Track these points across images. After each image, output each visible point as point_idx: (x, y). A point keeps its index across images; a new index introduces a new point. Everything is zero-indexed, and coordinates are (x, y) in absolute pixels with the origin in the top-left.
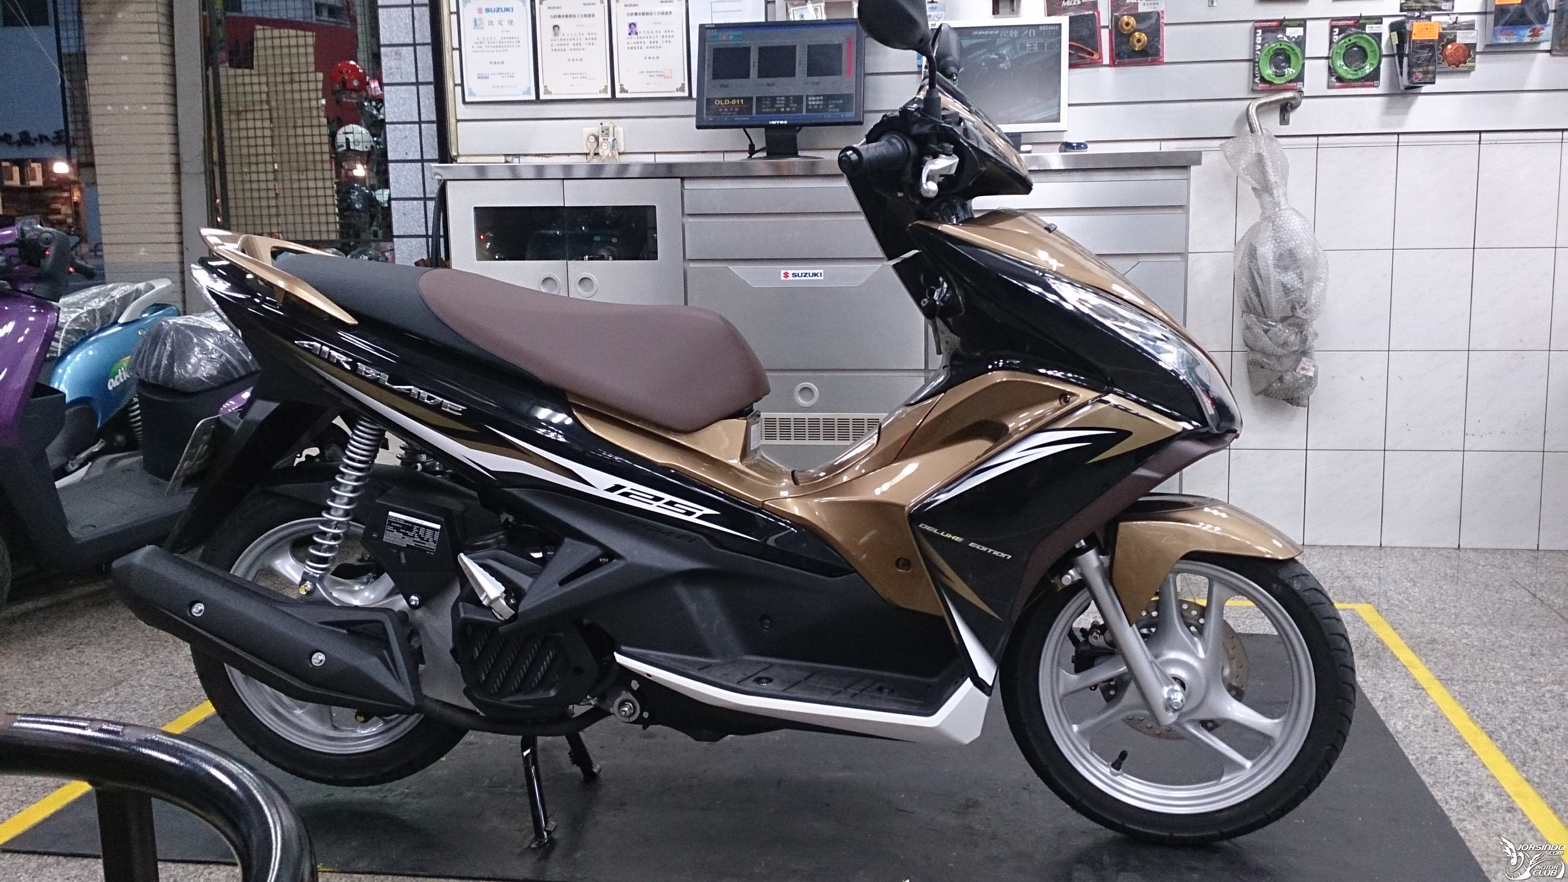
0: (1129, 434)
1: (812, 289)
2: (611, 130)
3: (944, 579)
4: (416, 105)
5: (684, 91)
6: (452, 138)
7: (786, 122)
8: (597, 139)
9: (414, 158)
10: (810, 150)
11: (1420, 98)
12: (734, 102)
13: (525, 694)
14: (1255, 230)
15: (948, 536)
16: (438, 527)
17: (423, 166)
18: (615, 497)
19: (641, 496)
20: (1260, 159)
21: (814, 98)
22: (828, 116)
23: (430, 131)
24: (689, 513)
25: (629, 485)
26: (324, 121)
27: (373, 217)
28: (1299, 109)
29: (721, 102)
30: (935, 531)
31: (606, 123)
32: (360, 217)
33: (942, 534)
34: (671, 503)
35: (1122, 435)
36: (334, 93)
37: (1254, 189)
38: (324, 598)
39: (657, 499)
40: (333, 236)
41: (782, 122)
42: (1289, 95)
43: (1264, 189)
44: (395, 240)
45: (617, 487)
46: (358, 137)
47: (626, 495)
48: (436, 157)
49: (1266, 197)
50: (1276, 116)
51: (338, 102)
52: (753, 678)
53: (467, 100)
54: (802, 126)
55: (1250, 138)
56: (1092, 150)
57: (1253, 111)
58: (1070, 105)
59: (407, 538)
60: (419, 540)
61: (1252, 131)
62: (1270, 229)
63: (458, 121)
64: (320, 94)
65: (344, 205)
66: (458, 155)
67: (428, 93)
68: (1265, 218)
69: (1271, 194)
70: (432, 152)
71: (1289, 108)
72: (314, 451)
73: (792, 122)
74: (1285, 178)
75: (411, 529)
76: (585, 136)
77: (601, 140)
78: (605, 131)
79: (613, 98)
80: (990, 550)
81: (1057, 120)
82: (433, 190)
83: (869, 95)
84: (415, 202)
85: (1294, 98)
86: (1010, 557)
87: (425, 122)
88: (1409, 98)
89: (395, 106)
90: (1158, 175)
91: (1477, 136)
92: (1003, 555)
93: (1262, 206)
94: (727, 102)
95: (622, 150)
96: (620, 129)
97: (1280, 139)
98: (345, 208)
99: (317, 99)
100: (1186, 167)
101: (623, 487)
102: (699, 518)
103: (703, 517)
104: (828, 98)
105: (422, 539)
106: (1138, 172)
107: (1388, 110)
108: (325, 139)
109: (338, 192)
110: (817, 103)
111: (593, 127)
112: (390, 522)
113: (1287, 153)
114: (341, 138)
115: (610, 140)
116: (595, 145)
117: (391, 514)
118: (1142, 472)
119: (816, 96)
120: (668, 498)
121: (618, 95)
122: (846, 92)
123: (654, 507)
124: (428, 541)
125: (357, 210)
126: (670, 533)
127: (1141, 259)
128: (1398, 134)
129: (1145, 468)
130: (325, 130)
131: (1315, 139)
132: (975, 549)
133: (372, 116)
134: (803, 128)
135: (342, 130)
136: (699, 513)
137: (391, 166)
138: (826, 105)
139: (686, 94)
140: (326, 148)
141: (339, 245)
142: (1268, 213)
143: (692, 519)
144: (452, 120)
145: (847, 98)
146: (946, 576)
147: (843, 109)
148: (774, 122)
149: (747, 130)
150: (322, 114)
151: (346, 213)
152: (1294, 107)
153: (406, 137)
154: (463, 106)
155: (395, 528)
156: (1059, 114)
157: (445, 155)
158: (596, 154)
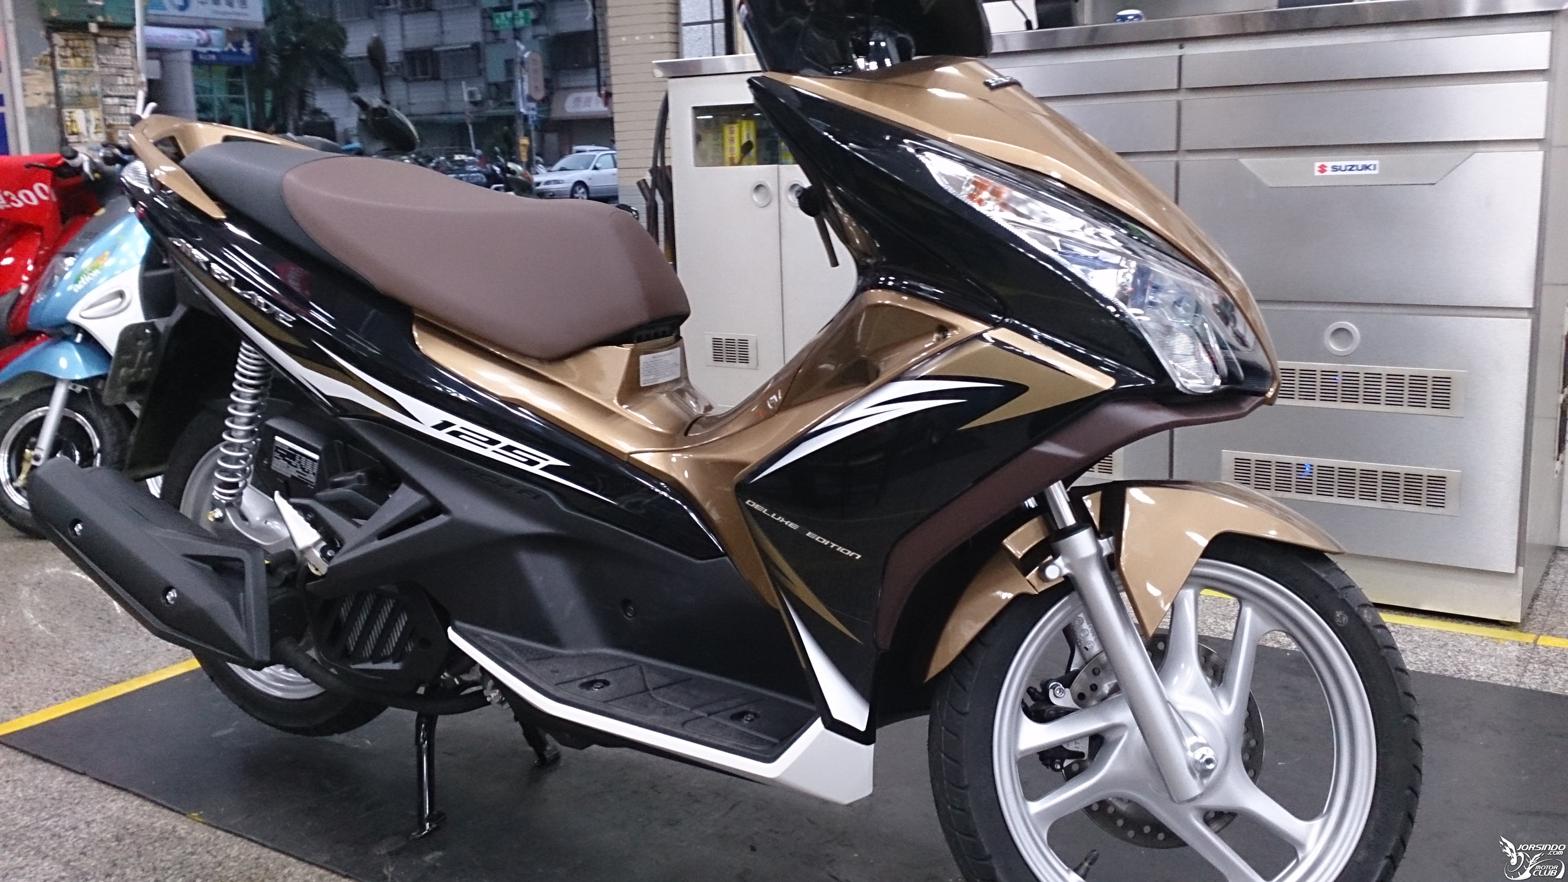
0: (1024, 389)
3: (782, 578)
13: (374, 663)
15: (781, 519)
16: (316, 457)
18: (443, 436)
19: (474, 438)
24: (532, 463)
25: (459, 423)
30: (765, 511)
33: (773, 516)
34: (509, 449)
35: (1014, 390)
38: (234, 527)
39: (493, 442)
45: (445, 425)
47: (455, 434)
52: (580, 682)
59: (292, 468)
60: (300, 470)
75: (293, 457)
80: (833, 545)
86: (859, 557)
92: (850, 553)
101: (451, 425)
102: (545, 469)
103: (548, 469)
105: (303, 469)
112: (278, 448)
117: (277, 438)
118: (1050, 448)
120: (505, 441)
123: (488, 452)
124: (308, 472)
126: (510, 485)
129: (1057, 442)
132: (813, 540)
136: (543, 464)
143: (535, 470)
146: (784, 575)
155: (282, 455)
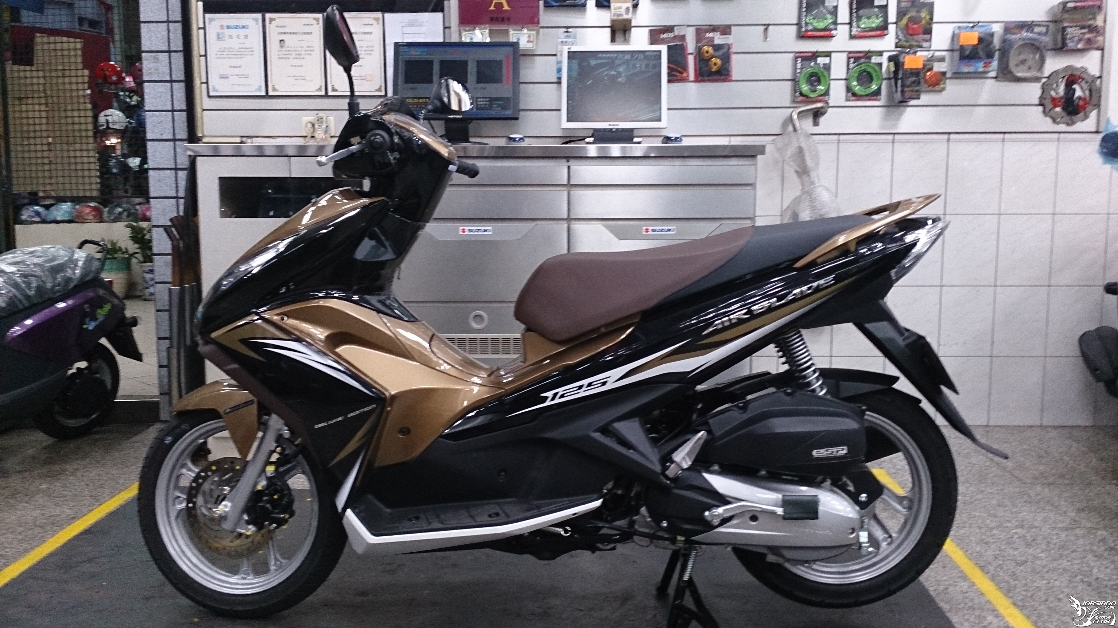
1: (484, 242)
2: (324, 119)
4: (169, 97)
5: (381, 91)
6: (199, 124)
7: (461, 117)
8: (313, 125)
9: (168, 138)
10: (478, 137)
11: (909, 109)
12: (421, 101)
14: (797, 201)
17: (175, 144)
20: (800, 151)
21: (481, 100)
22: (492, 113)
23: (181, 118)
26: (89, 106)
27: (126, 179)
28: (826, 115)
29: (411, 101)
31: (321, 114)
32: (116, 179)
36: (97, 85)
37: (797, 172)
40: (95, 194)
41: (458, 117)
42: (819, 105)
43: (803, 172)
44: (152, 200)
46: (116, 119)
48: (185, 137)
49: (805, 178)
50: (810, 121)
51: (101, 92)
53: (212, 94)
54: (472, 119)
55: (793, 135)
56: (686, 142)
57: (795, 117)
58: (669, 109)
61: (795, 130)
62: (808, 200)
63: (204, 110)
64: (86, 86)
65: (104, 170)
66: (203, 136)
67: (180, 89)
68: (804, 192)
69: (809, 176)
70: (182, 133)
71: (819, 115)
72: (83, 364)
73: (465, 117)
74: (817, 164)
76: (304, 123)
77: (316, 126)
78: (320, 120)
79: (326, 96)
81: (659, 120)
82: (183, 162)
83: (522, 98)
84: (168, 172)
85: (822, 108)
87: (177, 111)
88: (902, 109)
89: (153, 98)
90: (734, 162)
91: (946, 137)
93: (803, 184)
94: (416, 101)
95: (332, 134)
96: (332, 119)
97: (815, 137)
98: (105, 171)
99: (84, 90)
100: (754, 156)
104: (492, 100)
106: (721, 159)
107: (886, 118)
108: (90, 120)
109: (99, 160)
110: (484, 103)
111: (310, 117)
113: (820, 147)
114: (102, 119)
115: (324, 126)
116: (312, 130)
119: (484, 98)
121: (330, 93)
122: (505, 95)
125: (114, 174)
127: (723, 222)
128: (894, 134)
130: (90, 114)
131: (836, 137)
133: (126, 102)
134: (474, 121)
135: (103, 114)
137: (149, 144)
138: (491, 105)
139: (383, 93)
140: (90, 127)
141: (99, 200)
142: (807, 189)
144: (198, 110)
145: (507, 100)
147: (504, 108)
148: (451, 117)
149: (432, 122)
150: (88, 101)
151: (106, 176)
152: (823, 114)
153: (161, 122)
154: (208, 99)
156: (660, 115)
157: (193, 137)
158: (313, 137)
